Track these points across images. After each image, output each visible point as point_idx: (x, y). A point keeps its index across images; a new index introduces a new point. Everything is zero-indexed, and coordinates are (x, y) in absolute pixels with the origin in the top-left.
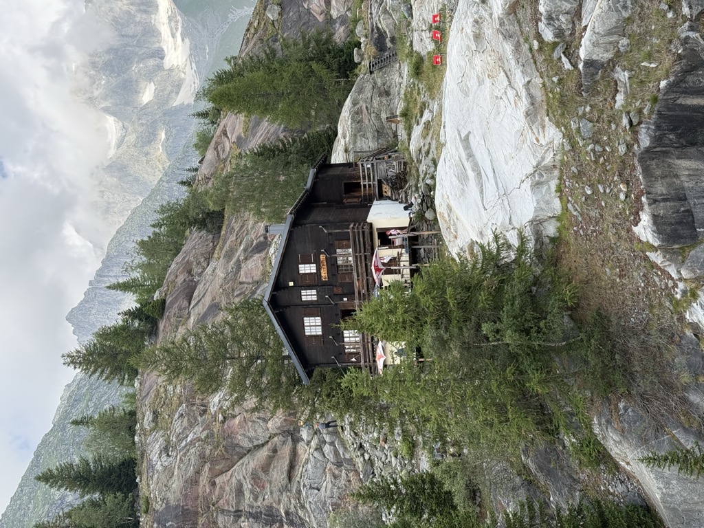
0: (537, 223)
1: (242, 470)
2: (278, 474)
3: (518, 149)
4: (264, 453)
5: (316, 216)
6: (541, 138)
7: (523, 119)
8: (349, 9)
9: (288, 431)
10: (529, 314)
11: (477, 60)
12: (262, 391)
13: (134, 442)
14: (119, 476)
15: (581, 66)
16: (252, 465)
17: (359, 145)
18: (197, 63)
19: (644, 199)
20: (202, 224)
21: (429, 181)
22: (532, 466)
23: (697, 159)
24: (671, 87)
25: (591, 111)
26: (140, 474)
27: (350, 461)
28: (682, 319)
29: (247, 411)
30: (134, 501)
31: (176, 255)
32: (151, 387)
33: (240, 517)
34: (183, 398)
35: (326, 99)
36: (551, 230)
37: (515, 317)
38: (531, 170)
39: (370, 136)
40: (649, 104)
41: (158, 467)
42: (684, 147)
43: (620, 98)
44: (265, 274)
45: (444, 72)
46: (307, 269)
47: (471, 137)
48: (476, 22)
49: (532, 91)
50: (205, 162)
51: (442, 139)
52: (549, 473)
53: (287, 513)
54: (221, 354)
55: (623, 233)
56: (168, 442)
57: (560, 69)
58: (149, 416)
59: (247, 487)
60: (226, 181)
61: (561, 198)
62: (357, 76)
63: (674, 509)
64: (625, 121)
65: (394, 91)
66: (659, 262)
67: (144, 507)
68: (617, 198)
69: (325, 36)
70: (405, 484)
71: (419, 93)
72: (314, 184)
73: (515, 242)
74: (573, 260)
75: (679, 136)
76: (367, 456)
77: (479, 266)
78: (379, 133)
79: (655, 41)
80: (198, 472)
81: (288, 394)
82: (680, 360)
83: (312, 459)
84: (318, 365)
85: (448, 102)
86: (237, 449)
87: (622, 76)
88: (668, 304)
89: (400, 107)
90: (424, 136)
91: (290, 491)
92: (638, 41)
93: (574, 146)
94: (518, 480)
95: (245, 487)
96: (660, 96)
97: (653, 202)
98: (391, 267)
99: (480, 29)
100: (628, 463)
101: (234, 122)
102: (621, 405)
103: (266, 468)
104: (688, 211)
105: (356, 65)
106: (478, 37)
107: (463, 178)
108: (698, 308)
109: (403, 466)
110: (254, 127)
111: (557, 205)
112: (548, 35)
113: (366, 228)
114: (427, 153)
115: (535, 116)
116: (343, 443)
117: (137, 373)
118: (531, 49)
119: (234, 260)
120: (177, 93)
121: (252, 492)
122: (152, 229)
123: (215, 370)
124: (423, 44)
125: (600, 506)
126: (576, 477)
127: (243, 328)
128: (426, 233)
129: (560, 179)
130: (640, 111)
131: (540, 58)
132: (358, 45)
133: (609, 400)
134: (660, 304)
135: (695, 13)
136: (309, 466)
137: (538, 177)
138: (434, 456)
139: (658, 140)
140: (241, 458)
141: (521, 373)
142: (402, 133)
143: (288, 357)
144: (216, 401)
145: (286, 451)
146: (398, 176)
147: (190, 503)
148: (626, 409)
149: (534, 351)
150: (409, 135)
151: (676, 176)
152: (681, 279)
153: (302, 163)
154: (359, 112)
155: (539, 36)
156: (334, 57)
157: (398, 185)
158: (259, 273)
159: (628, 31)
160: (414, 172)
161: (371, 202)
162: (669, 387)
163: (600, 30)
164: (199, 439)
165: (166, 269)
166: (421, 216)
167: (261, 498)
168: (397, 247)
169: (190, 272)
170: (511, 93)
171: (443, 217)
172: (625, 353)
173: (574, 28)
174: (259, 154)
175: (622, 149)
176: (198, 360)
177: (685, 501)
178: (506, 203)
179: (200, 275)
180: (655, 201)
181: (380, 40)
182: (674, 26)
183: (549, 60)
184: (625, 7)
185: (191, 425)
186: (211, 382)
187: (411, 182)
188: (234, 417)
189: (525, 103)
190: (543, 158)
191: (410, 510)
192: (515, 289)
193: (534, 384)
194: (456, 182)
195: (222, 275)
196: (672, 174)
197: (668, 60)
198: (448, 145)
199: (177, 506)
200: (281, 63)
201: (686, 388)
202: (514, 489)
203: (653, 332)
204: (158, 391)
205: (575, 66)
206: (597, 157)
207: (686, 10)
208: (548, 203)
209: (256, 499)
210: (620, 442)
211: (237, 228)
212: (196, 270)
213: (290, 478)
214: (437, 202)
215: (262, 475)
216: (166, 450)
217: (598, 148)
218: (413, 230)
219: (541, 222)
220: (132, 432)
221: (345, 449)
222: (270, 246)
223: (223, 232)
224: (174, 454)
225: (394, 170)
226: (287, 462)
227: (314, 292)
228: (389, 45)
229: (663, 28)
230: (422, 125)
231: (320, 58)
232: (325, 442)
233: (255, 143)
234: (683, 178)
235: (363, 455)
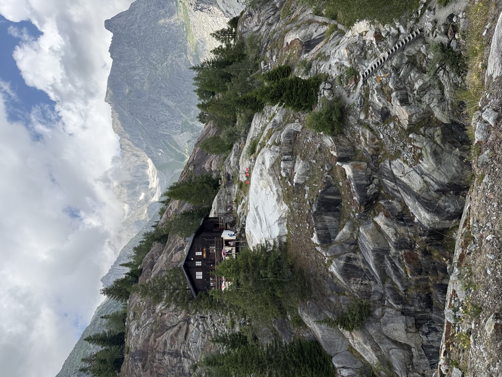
0: (280, 237)
1: (166, 336)
2: (181, 337)
3: (274, 212)
4: (176, 328)
5: (203, 234)
6: (281, 208)
7: (275, 201)
8: (218, 168)
9: (186, 320)
10: (277, 268)
11: (261, 182)
12: (177, 302)
13: (125, 325)
14: (118, 339)
15: (294, 185)
16: (171, 333)
17: (219, 211)
18: (161, 187)
19: (314, 229)
20: (159, 240)
21: (243, 223)
22: (277, 328)
23: (331, 216)
24: (322, 192)
25: (297, 199)
26: (126, 338)
27: (209, 331)
28: (327, 270)
29: (170, 312)
30: (123, 349)
31: (148, 252)
32: (134, 303)
33: (165, 354)
34: (146, 307)
35: (208, 196)
36: (284, 239)
37: (272, 269)
38: (278, 219)
39: (223, 209)
40: (315, 197)
41: (134, 334)
42: (327, 212)
43: (306, 195)
44: (182, 259)
45: (249, 187)
46: (199, 254)
47: (258, 207)
48: (261, 170)
49: (279, 192)
50: (162, 219)
51: (248, 209)
52: (283, 331)
53: (183, 353)
54: (163, 287)
55: (308, 240)
56: (138, 324)
57: (288, 185)
58: (132, 314)
59: (169, 342)
60: (170, 223)
61: (287, 228)
62: (220, 189)
63: (326, 341)
64: (308, 203)
65: (232, 194)
66: (320, 250)
67: (127, 351)
68: (306, 228)
69: (209, 176)
70: (230, 336)
71: (241, 194)
72: (203, 224)
73: (272, 244)
74: (291, 250)
75: (325, 208)
76: (216, 329)
77: (260, 251)
78: (227, 207)
79: (317, 178)
80: (149, 336)
81: (187, 303)
82: (327, 286)
83: (194, 331)
84: (200, 290)
85: (250, 196)
86: (166, 327)
87: (307, 188)
88: (323, 265)
89: (234, 199)
90: (242, 208)
91: (185, 344)
92: (312, 177)
93: (292, 210)
94: (271, 333)
95: (168, 342)
96: (319, 195)
97: (317, 230)
98: (229, 254)
99: (262, 172)
100: (310, 325)
101: (175, 204)
102: (308, 303)
103: (176, 334)
104: (329, 233)
105: (219, 185)
106: (261, 175)
107: (255, 221)
108: (333, 266)
109: (229, 331)
110: (182, 206)
111: (286, 231)
112: (284, 175)
113: (221, 239)
114: (243, 214)
115: (279, 201)
116: (207, 324)
117: (128, 298)
118: (278, 179)
119: (171, 253)
120: (153, 197)
121: (170, 344)
122: (139, 243)
123: (160, 294)
124: (243, 178)
125: (300, 342)
126: (292, 332)
127: (172, 278)
128: (241, 241)
129: (287, 222)
130: (313, 200)
131: (281, 182)
132: (221, 179)
133: (304, 301)
134: (320, 265)
135: (329, 169)
136: (193, 334)
137: (280, 221)
138: (241, 326)
139: (318, 209)
140: (167, 331)
141: (274, 290)
142: (234, 208)
143: (189, 289)
144: (159, 307)
145: (185, 328)
146: (233, 222)
147: (145, 349)
148: (309, 304)
149: (278, 282)
150: (237, 208)
151: (325, 221)
152: (327, 256)
153: (199, 218)
154: (220, 200)
155: (281, 175)
156: (212, 183)
157: (232, 225)
158: (179, 258)
159: (309, 174)
160: (238, 220)
161: (223, 231)
162: (324, 295)
163: (300, 173)
164: (151, 323)
165: (143, 258)
166: (240, 235)
167: (173, 347)
168: (231, 246)
169: (153, 258)
170: (272, 193)
171: (248, 235)
172: (309, 283)
173: (292, 173)
174: (183, 214)
175: (307, 212)
176: (154, 289)
177: (329, 338)
178: (269, 230)
179: (157, 259)
180: (318, 229)
181: (228, 177)
182: (323, 173)
183: (284, 183)
184: (308, 167)
185: (148, 318)
186: (158, 299)
187: (237, 224)
188: (165, 314)
189: (276, 196)
190: (282, 215)
191: (231, 347)
192: (272, 259)
193: (278, 293)
194: (253, 223)
195: (165, 259)
196: (323, 221)
197: (321, 184)
198: (250, 211)
199: (140, 350)
200: (193, 183)
201: (329, 296)
202: (270, 337)
203: (318, 275)
204: (136, 304)
205: (292, 185)
206: (299, 215)
207: (326, 168)
208: (283, 230)
209: (172, 347)
210: (307, 317)
211: (172, 241)
212: (155, 258)
213: (185, 338)
214: (246, 231)
215: (174, 337)
216: (137, 328)
217: (300, 211)
218: (237, 240)
219: (281, 237)
220: (124, 321)
221: (208, 327)
222: (184, 248)
223: (167, 243)
224: (141, 329)
225: (232, 219)
226: (185, 332)
227: (200, 262)
228: (231, 179)
229: (320, 174)
230: (242, 205)
231: (207, 182)
232: (200, 324)
233: (182, 211)
234: (327, 222)
235: (214, 328)
